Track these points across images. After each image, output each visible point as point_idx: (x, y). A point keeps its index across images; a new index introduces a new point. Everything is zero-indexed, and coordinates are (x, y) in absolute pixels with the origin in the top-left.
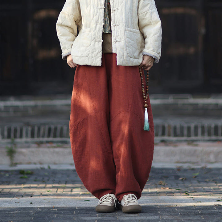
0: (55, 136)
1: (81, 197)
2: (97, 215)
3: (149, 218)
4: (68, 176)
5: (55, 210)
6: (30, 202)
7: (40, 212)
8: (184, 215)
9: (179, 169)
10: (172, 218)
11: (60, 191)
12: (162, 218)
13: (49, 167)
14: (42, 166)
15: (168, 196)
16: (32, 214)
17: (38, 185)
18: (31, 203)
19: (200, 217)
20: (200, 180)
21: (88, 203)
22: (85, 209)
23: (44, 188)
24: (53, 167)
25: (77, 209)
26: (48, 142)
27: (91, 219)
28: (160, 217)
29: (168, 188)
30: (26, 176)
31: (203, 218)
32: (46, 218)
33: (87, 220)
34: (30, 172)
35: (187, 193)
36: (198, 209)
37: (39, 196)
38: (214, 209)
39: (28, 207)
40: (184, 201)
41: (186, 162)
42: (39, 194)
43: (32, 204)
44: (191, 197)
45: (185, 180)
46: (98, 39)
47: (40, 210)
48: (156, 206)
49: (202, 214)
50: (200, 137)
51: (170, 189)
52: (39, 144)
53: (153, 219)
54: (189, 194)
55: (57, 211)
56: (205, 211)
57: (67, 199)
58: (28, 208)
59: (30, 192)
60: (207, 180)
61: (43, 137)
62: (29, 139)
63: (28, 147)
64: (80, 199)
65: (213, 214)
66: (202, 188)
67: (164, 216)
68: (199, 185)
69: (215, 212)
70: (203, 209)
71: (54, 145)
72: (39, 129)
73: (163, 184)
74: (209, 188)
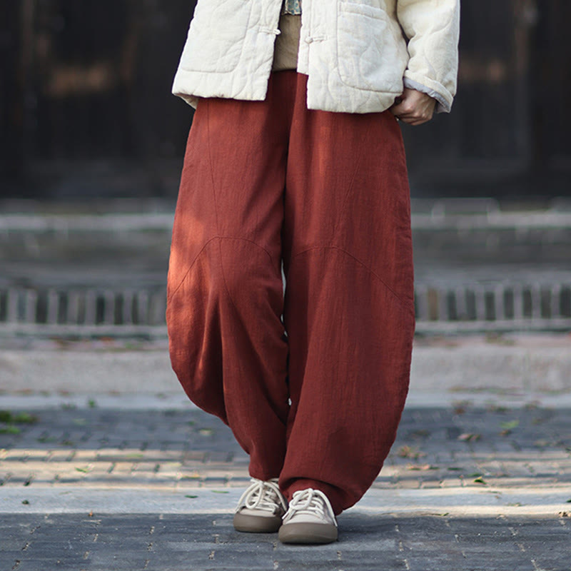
0: (119, 321)
1: (179, 488)
2: (215, 537)
3: (367, 546)
4: (152, 428)
5: (95, 521)
6: (24, 499)
7: (50, 526)
8: (468, 539)
9: (460, 410)
10: (434, 546)
11: (120, 469)
12: (404, 547)
13: (92, 404)
14: (66, 401)
15: (425, 488)
16: (29, 532)
17: (50, 451)
18: (27, 503)
19: (515, 545)
20: (519, 441)
21: (193, 505)
22: (182, 521)
23: (69, 460)
24: (106, 403)
25: (161, 521)
26: (96, 337)
27: (197, 548)
28: (397, 545)
29: (427, 467)
30: (14, 428)
31: (524, 550)
32: (68, 544)
33: (186, 552)
34: (26, 416)
35: (479, 478)
36: (510, 525)
37: (51, 482)
38: (560, 523)
39: (15, 512)
40: (469, 502)
41: (480, 390)
42: (52, 476)
43: (27, 506)
44: (494, 490)
45: (477, 440)
46: (266, 25)
47: (51, 522)
48: (389, 513)
49: (519, 538)
50: (519, 321)
51: (431, 468)
52: (66, 342)
53: (378, 549)
54: (486, 481)
55: (101, 526)
56: (531, 531)
57: (138, 491)
58: (16, 516)
59: (24, 472)
60: (542, 442)
61: (81, 320)
62: (30, 327)
63: (26, 348)
64: (175, 492)
65: (552, 539)
66: (525, 466)
67: (409, 542)
68: (517, 455)
69: (560, 532)
70: (524, 525)
71: (118, 344)
72: (64, 301)
73: (412, 455)
74: (549, 464)
